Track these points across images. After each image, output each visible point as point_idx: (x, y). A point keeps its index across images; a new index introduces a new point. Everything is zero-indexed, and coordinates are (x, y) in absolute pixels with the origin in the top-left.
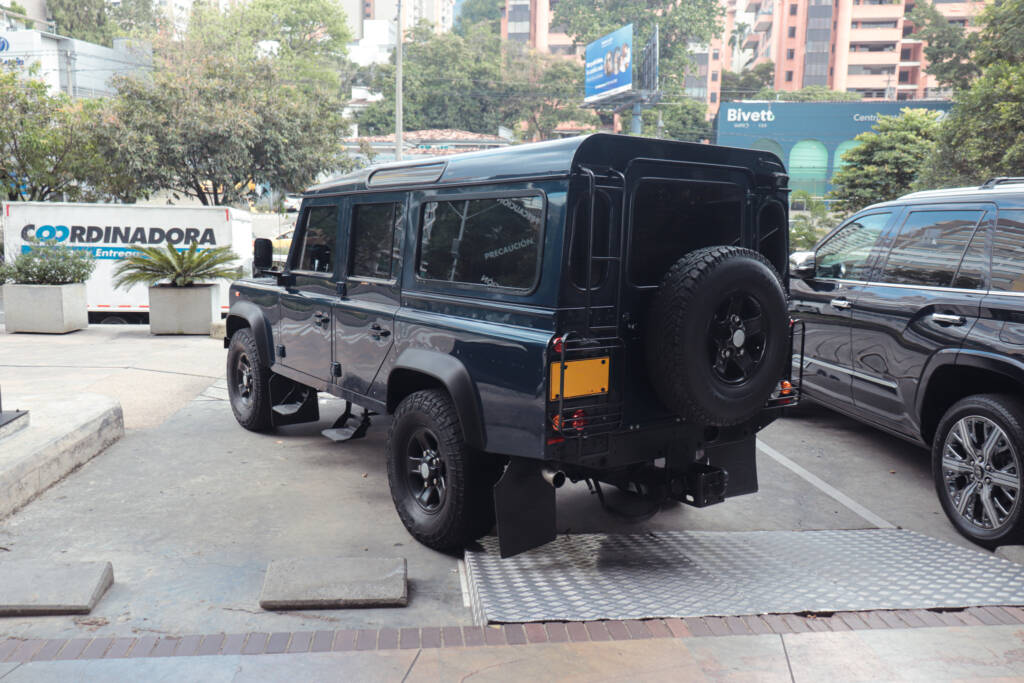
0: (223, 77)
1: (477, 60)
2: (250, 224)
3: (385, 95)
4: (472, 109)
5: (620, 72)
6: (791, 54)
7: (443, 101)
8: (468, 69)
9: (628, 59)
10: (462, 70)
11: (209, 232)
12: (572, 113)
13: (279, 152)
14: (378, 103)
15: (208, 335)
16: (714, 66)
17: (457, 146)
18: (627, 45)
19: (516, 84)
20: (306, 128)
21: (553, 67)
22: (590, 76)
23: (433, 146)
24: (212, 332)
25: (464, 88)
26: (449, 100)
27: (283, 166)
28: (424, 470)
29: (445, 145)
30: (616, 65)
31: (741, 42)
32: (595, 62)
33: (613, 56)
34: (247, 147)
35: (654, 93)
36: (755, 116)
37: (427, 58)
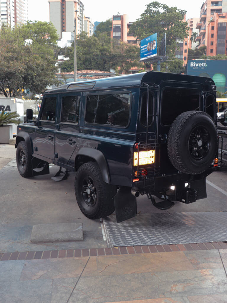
0: (13, 52)
1: (102, 46)
2: (23, 104)
3: (70, 58)
4: (101, 63)
5: (153, 50)
6: (212, 43)
7: (90, 60)
8: (99, 49)
9: (155, 45)
10: (97, 49)
11: (8, 107)
12: (136, 64)
13: (33, 78)
14: (67, 60)
15: (8, 143)
16: (185, 47)
17: (95, 76)
18: (155, 40)
19: (116, 54)
20: (42, 70)
21: (129, 48)
22: (142, 51)
23: (87, 76)
24: (10, 142)
25: (97, 55)
26: (93, 59)
27: (35, 83)
28: (88, 191)
29: (91, 75)
30: (151, 47)
31: (194, 39)
32: (144, 46)
33: (150, 44)
34: (22, 76)
35: (165, 57)
36: (200, 65)
37: (85, 45)
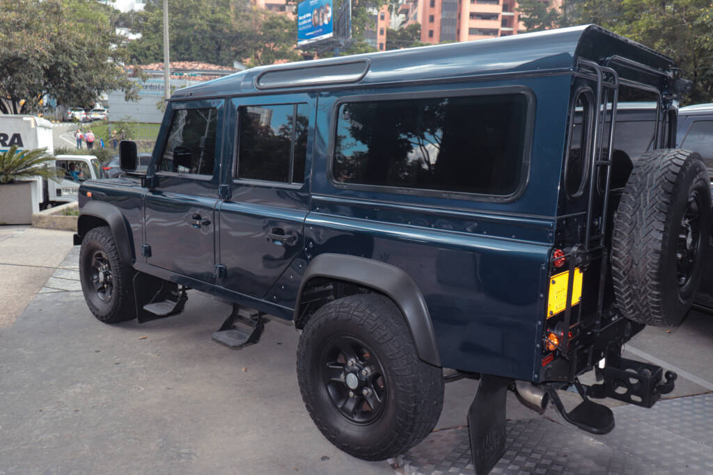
0: (19, 11)
1: (213, 12)
2: (51, 131)
3: (144, 35)
4: (210, 48)
5: (324, 24)
6: (432, 19)
7: (189, 41)
8: (207, 18)
9: (330, 15)
10: (202, 18)
11: (17, 136)
12: (285, 53)
13: (69, 73)
14: (138, 40)
15: (29, 225)
16: (381, 24)
17: (203, 74)
18: (329, 5)
19: (244, 30)
20: (91, 55)
21: (270, 19)
22: (302, 26)
23: (185, 74)
24: (34, 222)
25: (203, 32)
26: (193, 40)
27: (74, 85)
29: (194, 73)
30: (321, 19)
31: (396, 9)
32: (304, 17)
33: (318, 12)
34: (43, 67)
35: (349, 40)
37: (176, 9)
